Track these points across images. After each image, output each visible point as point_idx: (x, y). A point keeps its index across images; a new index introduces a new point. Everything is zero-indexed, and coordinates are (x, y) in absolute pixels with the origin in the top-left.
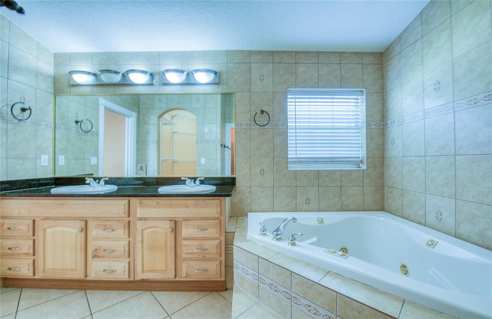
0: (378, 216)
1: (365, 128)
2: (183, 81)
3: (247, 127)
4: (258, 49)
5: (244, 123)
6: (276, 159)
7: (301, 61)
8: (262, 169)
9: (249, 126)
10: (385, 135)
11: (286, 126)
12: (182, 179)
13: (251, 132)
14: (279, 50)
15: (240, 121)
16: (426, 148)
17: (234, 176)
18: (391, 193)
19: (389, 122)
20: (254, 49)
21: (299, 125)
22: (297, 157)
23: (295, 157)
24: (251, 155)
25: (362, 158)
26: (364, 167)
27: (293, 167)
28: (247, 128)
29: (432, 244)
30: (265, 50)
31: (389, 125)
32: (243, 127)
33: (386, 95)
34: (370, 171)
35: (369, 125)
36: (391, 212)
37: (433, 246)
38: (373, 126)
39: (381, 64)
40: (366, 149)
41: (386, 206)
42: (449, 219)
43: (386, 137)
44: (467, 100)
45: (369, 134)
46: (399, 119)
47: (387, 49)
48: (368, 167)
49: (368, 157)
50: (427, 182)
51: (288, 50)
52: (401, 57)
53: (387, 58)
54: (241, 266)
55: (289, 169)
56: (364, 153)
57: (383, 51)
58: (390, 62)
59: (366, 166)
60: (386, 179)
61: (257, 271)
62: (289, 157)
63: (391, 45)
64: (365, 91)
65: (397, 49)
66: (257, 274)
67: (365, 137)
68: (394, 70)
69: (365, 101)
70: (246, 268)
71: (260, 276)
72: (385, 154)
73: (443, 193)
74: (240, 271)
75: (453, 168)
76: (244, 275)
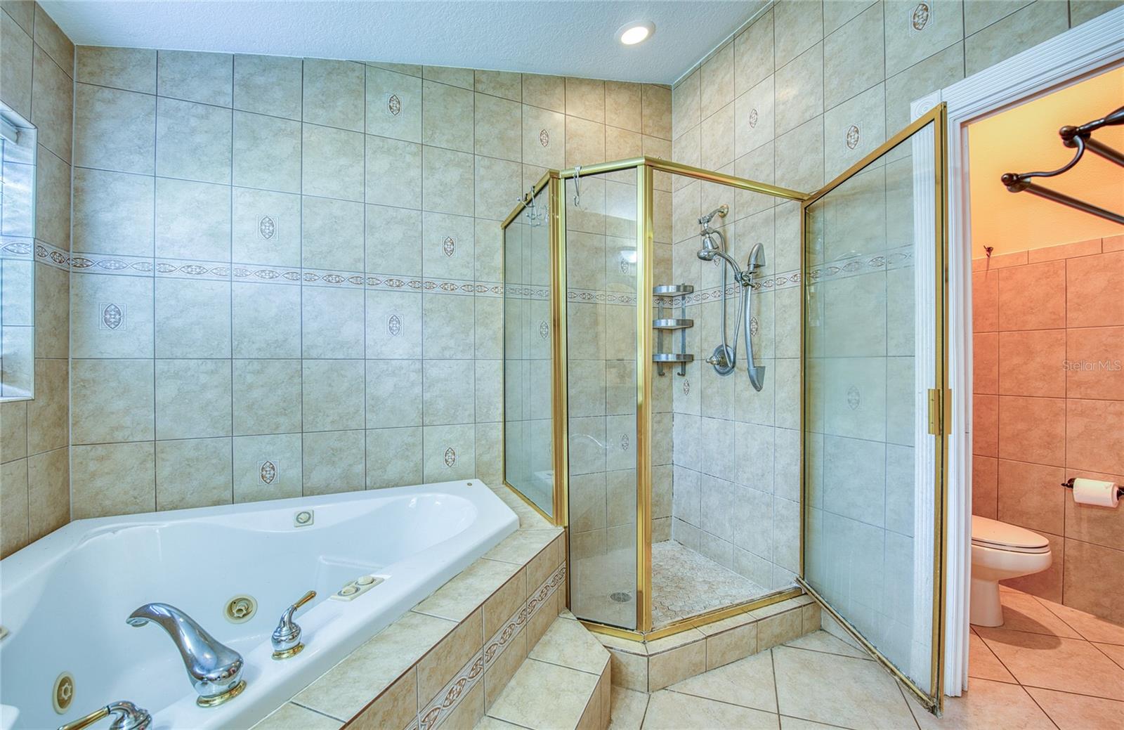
1: (30, 257)
10: (72, 292)
16: (235, 343)
18: (102, 459)
19: (95, 258)
26: (21, 393)
31: (94, 268)
33: (81, 178)
34: (42, 402)
35: (39, 252)
36: (105, 513)
37: (310, 522)
38: (49, 260)
39: (68, 75)
40: (30, 330)
41: (75, 501)
42: (289, 471)
43: (73, 299)
44: (325, 273)
45: (38, 281)
46: (144, 260)
47: (98, 51)
48: (37, 390)
49: (37, 358)
50: (235, 413)
52: (156, 108)
53: (92, 74)
56: (20, 342)
57: (76, 42)
58: (106, 94)
59: (31, 388)
60: (75, 423)
63: (113, 50)
64: (32, 133)
65: (143, 80)
67: (30, 288)
68: (126, 126)
69: (32, 168)
72: (73, 347)
73: (276, 428)
75: (297, 380)
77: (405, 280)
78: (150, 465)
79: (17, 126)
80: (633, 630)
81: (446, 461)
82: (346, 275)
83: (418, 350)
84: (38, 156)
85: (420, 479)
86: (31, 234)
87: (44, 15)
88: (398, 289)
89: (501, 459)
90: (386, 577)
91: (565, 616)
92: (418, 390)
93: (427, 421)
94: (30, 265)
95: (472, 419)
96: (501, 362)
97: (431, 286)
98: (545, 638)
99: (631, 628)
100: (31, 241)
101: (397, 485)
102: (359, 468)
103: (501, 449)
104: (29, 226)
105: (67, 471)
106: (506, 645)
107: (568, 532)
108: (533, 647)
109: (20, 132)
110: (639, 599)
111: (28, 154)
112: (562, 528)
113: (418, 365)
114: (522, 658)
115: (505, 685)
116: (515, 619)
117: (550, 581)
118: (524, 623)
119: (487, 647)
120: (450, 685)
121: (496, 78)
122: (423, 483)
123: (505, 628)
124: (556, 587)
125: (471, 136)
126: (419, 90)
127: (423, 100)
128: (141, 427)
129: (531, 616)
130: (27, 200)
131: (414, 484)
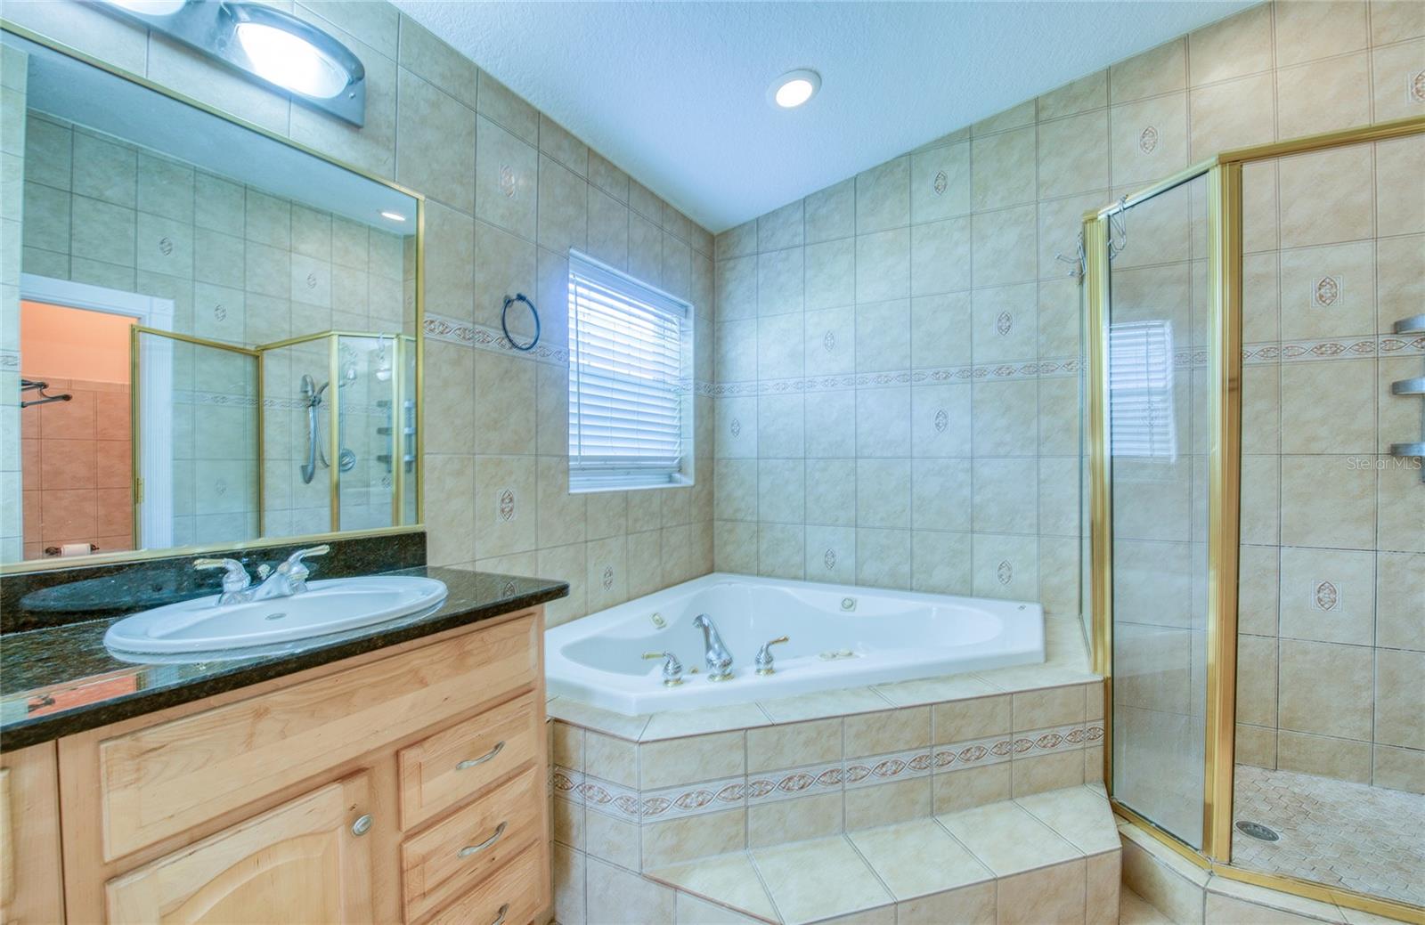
0: (730, 584)
1: (692, 392)
2: (156, 18)
3: (464, 343)
4: (503, 80)
5: (454, 325)
6: (544, 459)
7: (599, 181)
8: (507, 494)
9: (469, 339)
10: (717, 411)
11: (565, 361)
12: (201, 565)
13: (474, 361)
14: (556, 118)
15: (439, 314)
16: (807, 445)
17: (418, 528)
18: (730, 531)
19: (727, 386)
20: (490, 70)
21: (586, 362)
22: (582, 454)
23: (577, 454)
24: (473, 446)
25: (681, 459)
26: (688, 481)
27: (579, 486)
28: (463, 346)
29: (849, 605)
30: (523, 95)
31: (726, 394)
32: (451, 337)
33: (719, 329)
34: (699, 488)
35: (697, 387)
36: (731, 571)
37: (853, 607)
38: (702, 392)
39: (711, 259)
40: (692, 440)
41: (718, 560)
42: (846, 562)
43: (717, 417)
44: (876, 374)
45: (697, 407)
46: (751, 383)
47: (726, 234)
48: (696, 480)
49: (696, 459)
50: (808, 505)
51: (574, 132)
52: (757, 263)
53: (724, 252)
54: (674, 795)
55: (572, 491)
56: (687, 449)
57: (715, 233)
58: (731, 264)
59: (693, 478)
60: (718, 504)
61: (741, 771)
62: (570, 454)
63: (734, 229)
64: (692, 308)
65: (749, 245)
66: (741, 781)
67: (692, 413)
68: (741, 283)
69: (692, 332)
70: (700, 787)
71: (752, 779)
72: (716, 451)
73: (837, 520)
74: (672, 812)
75: (853, 478)
76: (688, 813)
77: (953, 370)
78: (755, 540)
79: (682, 306)
80: (1197, 850)
81: (1001, 576)
82: (893, 374)
83: (967, 447)
84: (695, 324)
85: (967, 590)
86: (692, 377)
87: (697, 226)
88: (945, 381)
89: (1077, 585)
90: (862, 656)
91: (1095, 789)
92: (966, 492)
93: (977, 527)
94: (692, 396)
95: (1034, 530)
96: (1077, 460)
97: (982, 373)
98: (1047, 795)
99: (1195, 846)
100: (692, 381)
101: (942, 592)
102: (906, 568)
103: (1077, 571)
104: (691, 371)
105: (713, 537)
106: (970, 765)
107: (1109, 686)
108: (1023, 795)
109: (686, 311)
110: (1208, 810)
111: (691, 323)
112: (1099, 678)
113: (967, 464)
114: (999, 795)
115: (967, 807)
116: (989, 744)
117: (1064, 732)
118: (1007, 758)
119: (936, 750)
120: (884, 759)
121: (1068, 94)
122: (971, 596)
123: (968, 745)
124: (1079, 746)
125: (1034, 181)
126: (968, 154)
127: (971, 163)
128: (751, 511)
129: (1021, 756)
130: (691, 355)
131: (963, 595)
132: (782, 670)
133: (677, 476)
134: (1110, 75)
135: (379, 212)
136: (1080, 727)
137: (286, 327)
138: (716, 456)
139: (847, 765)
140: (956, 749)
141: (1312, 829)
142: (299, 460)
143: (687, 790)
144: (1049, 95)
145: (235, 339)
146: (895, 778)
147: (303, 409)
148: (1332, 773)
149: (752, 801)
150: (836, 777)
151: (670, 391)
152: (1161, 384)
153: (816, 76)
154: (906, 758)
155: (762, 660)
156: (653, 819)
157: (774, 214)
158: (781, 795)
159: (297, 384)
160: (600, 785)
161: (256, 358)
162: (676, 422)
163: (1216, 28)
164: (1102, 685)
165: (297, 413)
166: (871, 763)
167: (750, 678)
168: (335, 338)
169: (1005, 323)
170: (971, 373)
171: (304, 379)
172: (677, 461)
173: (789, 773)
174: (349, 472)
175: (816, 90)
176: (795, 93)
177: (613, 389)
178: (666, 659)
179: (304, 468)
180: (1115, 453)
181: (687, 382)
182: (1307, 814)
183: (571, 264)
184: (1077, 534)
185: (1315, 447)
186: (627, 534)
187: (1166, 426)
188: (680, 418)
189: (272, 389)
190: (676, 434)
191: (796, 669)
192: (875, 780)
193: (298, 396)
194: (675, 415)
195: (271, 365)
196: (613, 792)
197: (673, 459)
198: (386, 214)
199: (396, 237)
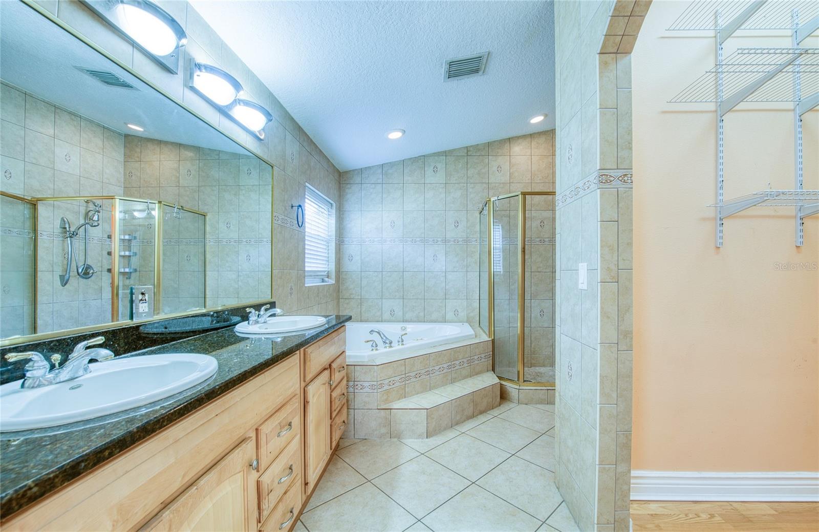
1: (334, 242)
5: (280, 217)
6: (299, 272)
7: (313, 153)
8: (291, 287)
10: (341, 251)
11: (304, 230)
13: (284, 232)
16: (383, 266)
18: (348, 303)
19: (347, 239)
22: (308, 269)
25: (328, 272)
26: (332, 281)
27: (309, 283)
28: (282, 225)
31: (346, 243)
32: (279, 222)
33: (343, 214)
34: (336, 285)
38: (337, 242)
39: (340, 182)
40: (334, 263)
42: (399, 313)
43: (341, 253)
44: (411, 239)
45: (336, 248)
46: (358, 239)
47: (346, 172)
48: (336, 281)
49: (336, 271)
50: (383, 291)
51: (308, 134)
52: (361, 188)
53: (345, 180)
54: (387, 381)
55: (306, 285)
56: (332, 267)
57: (341, 171)
58: (349, 186)
59: (334, 280)
60: (341, 292)
61: (404, 373)
62: (306, 269)
63: (350, 171)
64: (334, 205)
65: (358, 179)
66: (404, 376)
67: (334, 252)
68: (353, 195)
69: (334, 216)
70: (393, 379)
71: (407, 375)
72: (341, 268)
73: (395, 297)
74: (386, 387)
75: (402, 279)
76: (391, 387)
77: (440, 239)
78: (359, 306)
79: (331, 204)
80: (516, 381)
81: (455, 314)
82: (418, 239)
83: (444, 268)
84: (336, 211)
85: (444, 321)
87: (336, 169)
88: (436, 243)
89: (478, 316)
91: (491, 372)
92: (444, 284)
93: (447, 297)
94: (334, 244)
95: (465, 297)
96: (478, 273)
97: (449, 241)
100: (334, 237)
101: (435, 322)
102: (422, 314)
103: (478, 310)
104: (334, 233)
105: (339, 306)
106: (461, 367)
107: (493, 341)
108: (473, 375)
109: (332, 206)
110: (518, 372)
111: (334, 211)
112: (490, 339)
113: (444, 274)
114: (468, 376)
115: (460, 380)
116: (465, 360)
117: (483, 356)
118: (469, 364)
119: (453, 363)
120: (440, 366)
121: (477, 148)
122: (445, 322)
123: (460, 361)
124: (486, 360)
125: (466, 175)
126: (445, 161)
127: (446, 164)
128: (357, 294)
129: (473, 363)
130: (334, 226)
131: (442, 322)
132: (405, 344)
133: (326, 279)
134: (489, 145)
135: (126, 124)
136: (486, 354)
137: (51, 186)
138: (341, 271)
139: (431, 369)
140: (457, 362)
141: (540, 378)
142: (59, 271)
143: (390, 380)
144: (471, 146)
145: (18, 192)
146: (443, 372)
147: (61, 239)
148: (544, 366)
149: (407, 382)
150: (428, 373)
151: (323, 240)
152: (499, 246)
153: (404, 132)
154: (445, 366)
155: (400, 341)
156: (380, 390)
157: (369, 168)
158: (414, 380)
159: (58, 223)
160: (361, 383)
161: (33, 205)
162: (326, 255)
163: (518, 138)
164: (491, 341)
165: (57, 241)
166: (437, 368)
167: (396, 347)
168: (117, 201)
169: (457, 225)
170: (445, 241)
171: (63, 219)
172: (326, 273)
173: (416, 372)
174: (90, 279)
175: (403, 135)
176: (395, 135)
177: (311, 241)
178: (372, 342)
179: (62, 277)
180: (495, 270)
181: (332, 237)
182: (538, 376)
183: (306, 190)
184: (478, 298)
185: (539, 270)
186: (318, 304)
187: (500, 261)
188: (328, 253)
189: (42, 225)
190: (326, 260)
191: (409, 344)
192: (438, 373)
193: (58, 230)
194: (326, 251)
195: (41, 209)
196: (366, 384)
197: (325, 271)
198: (130, 126)
199: (120, 134)
